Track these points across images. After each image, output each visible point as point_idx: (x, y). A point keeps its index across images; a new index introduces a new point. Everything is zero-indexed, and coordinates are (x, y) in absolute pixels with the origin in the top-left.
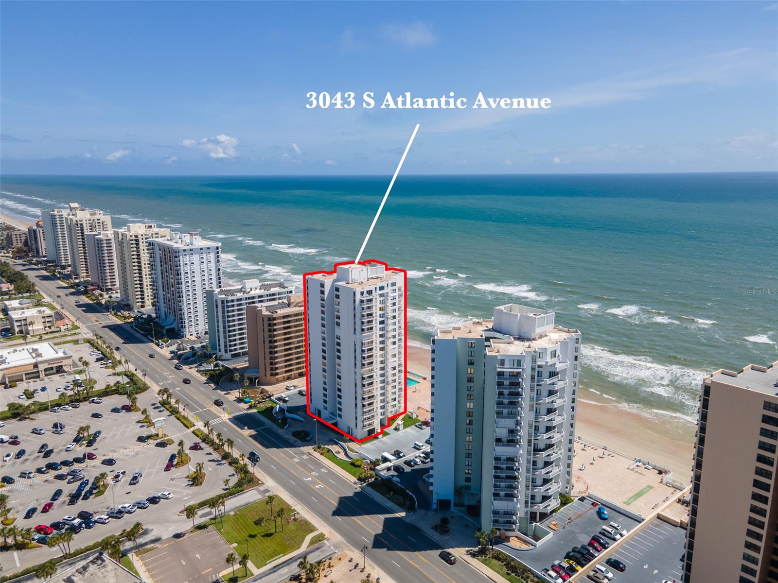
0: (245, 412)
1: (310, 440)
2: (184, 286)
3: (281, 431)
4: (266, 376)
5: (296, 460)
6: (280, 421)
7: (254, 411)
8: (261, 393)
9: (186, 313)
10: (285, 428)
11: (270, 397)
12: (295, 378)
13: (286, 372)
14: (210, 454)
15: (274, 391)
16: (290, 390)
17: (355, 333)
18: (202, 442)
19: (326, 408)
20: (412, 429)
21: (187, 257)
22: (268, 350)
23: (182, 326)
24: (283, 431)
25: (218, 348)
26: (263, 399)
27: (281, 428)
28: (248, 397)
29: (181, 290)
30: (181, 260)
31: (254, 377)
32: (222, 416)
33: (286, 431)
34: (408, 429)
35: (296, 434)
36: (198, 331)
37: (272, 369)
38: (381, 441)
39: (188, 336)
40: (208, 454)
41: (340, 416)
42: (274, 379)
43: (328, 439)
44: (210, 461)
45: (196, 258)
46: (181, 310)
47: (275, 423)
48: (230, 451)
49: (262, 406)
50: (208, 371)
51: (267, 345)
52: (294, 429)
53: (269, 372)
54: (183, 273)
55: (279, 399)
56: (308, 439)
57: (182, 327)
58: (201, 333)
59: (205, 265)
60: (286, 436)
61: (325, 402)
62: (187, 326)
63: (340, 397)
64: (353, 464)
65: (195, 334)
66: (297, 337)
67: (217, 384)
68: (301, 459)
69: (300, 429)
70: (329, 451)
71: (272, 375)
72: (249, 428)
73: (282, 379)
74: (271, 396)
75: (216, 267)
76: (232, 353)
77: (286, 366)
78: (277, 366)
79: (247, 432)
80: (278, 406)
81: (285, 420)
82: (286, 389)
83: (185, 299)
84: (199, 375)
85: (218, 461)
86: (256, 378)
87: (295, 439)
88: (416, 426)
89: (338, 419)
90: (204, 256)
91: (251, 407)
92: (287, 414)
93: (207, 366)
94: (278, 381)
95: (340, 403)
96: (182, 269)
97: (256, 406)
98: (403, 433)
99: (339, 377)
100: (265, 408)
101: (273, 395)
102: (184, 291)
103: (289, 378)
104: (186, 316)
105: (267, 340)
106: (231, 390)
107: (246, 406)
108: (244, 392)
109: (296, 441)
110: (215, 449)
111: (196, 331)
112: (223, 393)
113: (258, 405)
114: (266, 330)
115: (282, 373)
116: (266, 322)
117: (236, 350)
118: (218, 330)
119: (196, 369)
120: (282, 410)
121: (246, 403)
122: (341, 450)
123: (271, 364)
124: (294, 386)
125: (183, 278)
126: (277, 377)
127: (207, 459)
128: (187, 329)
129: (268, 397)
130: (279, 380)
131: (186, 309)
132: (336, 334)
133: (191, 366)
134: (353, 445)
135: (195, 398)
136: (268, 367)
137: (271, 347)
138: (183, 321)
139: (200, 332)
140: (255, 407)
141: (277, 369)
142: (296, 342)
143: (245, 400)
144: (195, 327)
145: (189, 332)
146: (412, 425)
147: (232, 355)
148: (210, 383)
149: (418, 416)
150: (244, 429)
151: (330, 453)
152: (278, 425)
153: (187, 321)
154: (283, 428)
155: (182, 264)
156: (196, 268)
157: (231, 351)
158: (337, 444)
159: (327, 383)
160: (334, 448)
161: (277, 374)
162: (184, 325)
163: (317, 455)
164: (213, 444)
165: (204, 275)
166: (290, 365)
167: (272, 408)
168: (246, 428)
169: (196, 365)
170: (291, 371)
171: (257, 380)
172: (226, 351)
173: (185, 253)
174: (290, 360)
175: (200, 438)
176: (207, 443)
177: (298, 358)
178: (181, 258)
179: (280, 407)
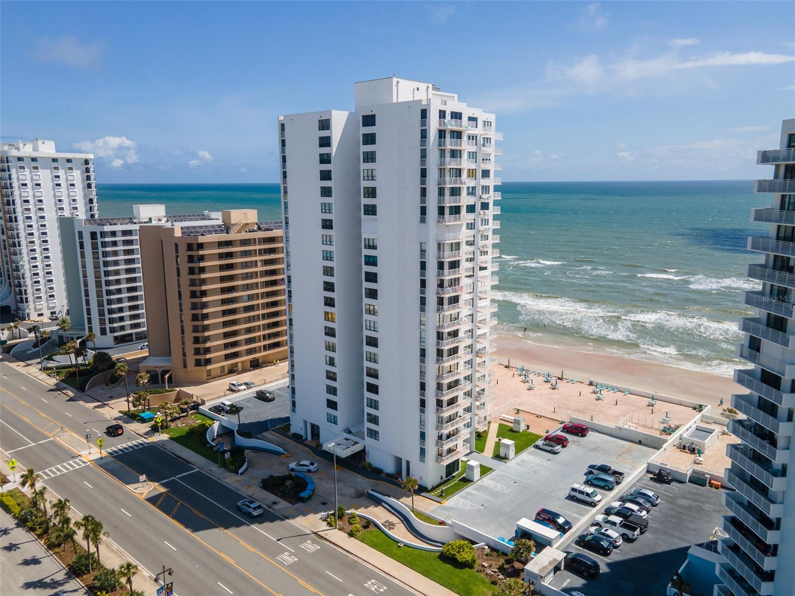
0: (141, 440)
1: (310, 498)
2: (21, 225)
3: (231, 480)
4: (185, 366)
5: (288, 558)
6: (227, 456)
7: (163, 437)
8: (176, 401)
9: (28, 275)
10: (240, 471)
11: (196, 407)
12: (244, 371)
13: (227, 357)
14: (35, 561)
15: (204, 395)
16: (239, 391)
17: (423, 220)
18: (18, 525)
19: (333, 420)
20: (531, 453)
21: (27, 172)
22: (188, 313)
23: (21, 298)
24: (239, 478)
25: (87, 326)
26: (183, 411)
27: (231, 472)
28: (149, 409)
29: (15, 232)
30: (14, 176)
31: (159, 371)
32: (84, 453)
33: (245, 477)
34: (525, 456)
35: (271, 484)
36: (54, 307)
37: (197, 352)
38: (482, 486)
39: (34, 317)
40: (26, 563)
41: (374, 434)
42: (202, 371)
43: (352, 491)
44: (28, 585)
45: (44, 175)
46: (17, 269)
47: (216, 462)
48: (93, 549)
49: (182, 426)
50: (64, 367)
51: (187, 301)
52: (263, 473)
53: (191, 359)
54: (18, 202)
55: (219, 409)
56: (304, 494)
57: (22, 301)
58: (60, 312)
59: (63, 188)
60: (245, 491)
61: (332, 405)
62: (31, 298)
63: (373, 389)
64: (447, 558)
65: (47, 314)
66: (248, 287)
67: (81, 388)
68: (299, 552)
69: (278, 471)
70: (368, 524)
71: (198, 363)
72: (151, 478)
73: (219, 372)
74: (199, 405)
75: (85, 196)
76: (116, 334)
77: (226, 346)
78: (208, 345)
79: (145, 488)
80: (216, 425)
81: (238, 453)
82: (231, 390)
83: (24, 250)
84: (43, 376)
85: (54, 584)
86: (166, 372)
87: (272, 497)
88: (537, 447)
89: (369, 442)
90: (61, 173)
91: (155, 429)
92: (241, 440)
93: (62, 360)
94: (210, 377)
95: (374, 404)
96: (16, 193)
97: (167, 427)
98: (518, 464)
99: (373, 342)
100: (187, 429)
101: (203, 403)
102: (22, 234)
103: (232, 371)
104: (29, 282)
105: (186, 291)
106: (111, 398)
107: (144, 428)
108: (138, 399)
109: (275, 503)
110: (50, 546)
111: (49, 308)
112: (91, 405)
113: (173, 425)
114: (184, 271)
115: (218, 360)
116: (184, 254)
117: (122, 328)
118: (87, 292)
119: (39, 366)
120: (226, 432)
121: (143, 421)
122: (394, 519)
123: (196, 340)
124: (246, 384)
125: (19, 210)
126: (209, 367)
127: (23, 580)
128: (31, 304)
129: (193, 408)
130: (213, 374)
131: (27, 267)
132: (364, 236)
133: (28, 362)
134: (422, 503)
135: (25, 419)
136: (190, 347)
137: (194, 306)
138: (23, 289)
139: (57, 310)
140: (164, 427)
141: (208, 351)
142: (246, 298)
143: (142, 415)
144: (47, 301)
145: (36, 310)
146: (529, 445)
147: (116, 338)
148: (65, 388)
149: (528, 427)
150: (138, 481)
151: (372, 528)
152: (224, 465)
153: (30, 290)
154: (237, 473)
155: (15, 184)
156: (46, 192)
157: (113, 330)
158: (378, 502)
159: (336, 361)
160: (378, 514)
161: (208, 362)
162: (24, 296)
163: (338, 536)
164: (46, 531)
165: (62, 209)
166: (235, 344)
167: (204, 429)
168: (143, 478)
169: (39, 360)
170: (235, 355)
171: (167, 376)
172: (103, 332)
173: (21, 164)
174: (234, 333)
175: (15, 517)
176: (32, 529)
177: (249, 331)
178: (13, 171)
179: (221, 427)
